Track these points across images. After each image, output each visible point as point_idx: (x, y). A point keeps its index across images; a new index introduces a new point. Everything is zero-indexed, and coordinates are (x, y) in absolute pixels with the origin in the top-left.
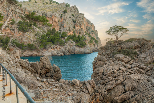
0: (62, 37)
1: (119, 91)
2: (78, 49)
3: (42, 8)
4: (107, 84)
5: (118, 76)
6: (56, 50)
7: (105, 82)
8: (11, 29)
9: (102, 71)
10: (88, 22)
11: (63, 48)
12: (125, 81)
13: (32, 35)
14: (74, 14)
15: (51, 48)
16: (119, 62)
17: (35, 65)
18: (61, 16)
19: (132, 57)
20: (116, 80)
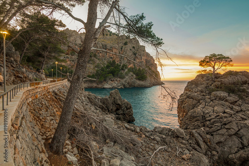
0: (122, 69)
1: (235, 145)
2: (138, 82)
3: (102, 40)
4: (215, 133)
5: (229, 123)
6: (116, 82)
7: (212, 131)
8: (71, 60)
9: (202, 114)
10: (148, 55)
11: (123, 81)
12: (242, 131)
13: (92, 66)
14: (134, 46)
15: (111, 81)
16: (221, 102)
17: (105, 101)
18: (122, 48)
19: (239, 95)
20: (227, 129)
